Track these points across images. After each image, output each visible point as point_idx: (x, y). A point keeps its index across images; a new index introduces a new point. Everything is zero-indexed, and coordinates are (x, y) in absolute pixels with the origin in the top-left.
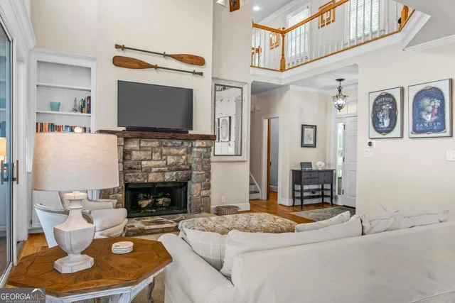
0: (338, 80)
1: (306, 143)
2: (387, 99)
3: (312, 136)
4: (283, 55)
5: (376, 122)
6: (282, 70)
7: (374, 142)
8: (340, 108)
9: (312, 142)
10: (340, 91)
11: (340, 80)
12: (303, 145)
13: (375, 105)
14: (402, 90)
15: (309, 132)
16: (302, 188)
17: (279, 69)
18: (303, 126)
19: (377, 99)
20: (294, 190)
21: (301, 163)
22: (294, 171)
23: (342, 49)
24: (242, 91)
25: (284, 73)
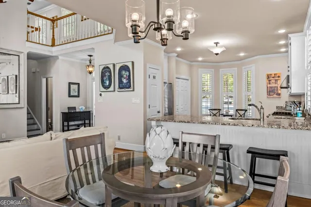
0: (89, 56)
1: (72, 94)
2: (108, 70)
3: (77, 90)
4: (53, 36)
5: (103, 82)
6: (53, 45)
7: (103, 93)
8: (90, 73)
9: (76, 94)
10: (90, 62)
11: (90, 56)
12: (70, 96)
13: (102, 72)
14: (114, 65)
15: (74, 87)
16: (68, 124)
17: (50, 44)
18: (70, 84)
19: (103, 70)
20: (63, 126)
21: (68, 108)
22: (63, 113)
23: (93, 36)
24: (19, 58)
25: (53, 48)
